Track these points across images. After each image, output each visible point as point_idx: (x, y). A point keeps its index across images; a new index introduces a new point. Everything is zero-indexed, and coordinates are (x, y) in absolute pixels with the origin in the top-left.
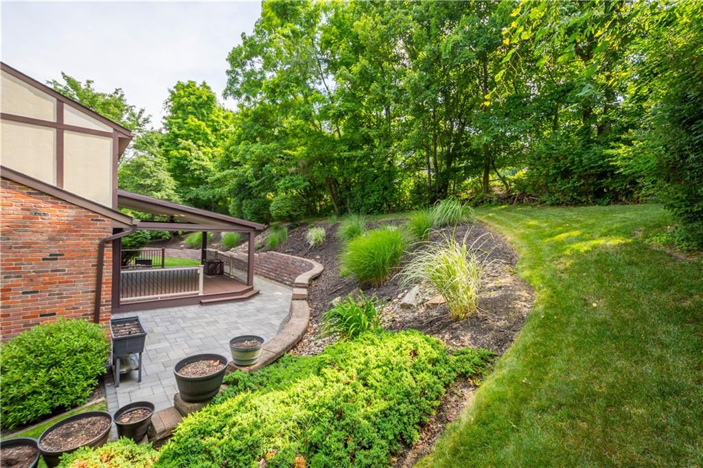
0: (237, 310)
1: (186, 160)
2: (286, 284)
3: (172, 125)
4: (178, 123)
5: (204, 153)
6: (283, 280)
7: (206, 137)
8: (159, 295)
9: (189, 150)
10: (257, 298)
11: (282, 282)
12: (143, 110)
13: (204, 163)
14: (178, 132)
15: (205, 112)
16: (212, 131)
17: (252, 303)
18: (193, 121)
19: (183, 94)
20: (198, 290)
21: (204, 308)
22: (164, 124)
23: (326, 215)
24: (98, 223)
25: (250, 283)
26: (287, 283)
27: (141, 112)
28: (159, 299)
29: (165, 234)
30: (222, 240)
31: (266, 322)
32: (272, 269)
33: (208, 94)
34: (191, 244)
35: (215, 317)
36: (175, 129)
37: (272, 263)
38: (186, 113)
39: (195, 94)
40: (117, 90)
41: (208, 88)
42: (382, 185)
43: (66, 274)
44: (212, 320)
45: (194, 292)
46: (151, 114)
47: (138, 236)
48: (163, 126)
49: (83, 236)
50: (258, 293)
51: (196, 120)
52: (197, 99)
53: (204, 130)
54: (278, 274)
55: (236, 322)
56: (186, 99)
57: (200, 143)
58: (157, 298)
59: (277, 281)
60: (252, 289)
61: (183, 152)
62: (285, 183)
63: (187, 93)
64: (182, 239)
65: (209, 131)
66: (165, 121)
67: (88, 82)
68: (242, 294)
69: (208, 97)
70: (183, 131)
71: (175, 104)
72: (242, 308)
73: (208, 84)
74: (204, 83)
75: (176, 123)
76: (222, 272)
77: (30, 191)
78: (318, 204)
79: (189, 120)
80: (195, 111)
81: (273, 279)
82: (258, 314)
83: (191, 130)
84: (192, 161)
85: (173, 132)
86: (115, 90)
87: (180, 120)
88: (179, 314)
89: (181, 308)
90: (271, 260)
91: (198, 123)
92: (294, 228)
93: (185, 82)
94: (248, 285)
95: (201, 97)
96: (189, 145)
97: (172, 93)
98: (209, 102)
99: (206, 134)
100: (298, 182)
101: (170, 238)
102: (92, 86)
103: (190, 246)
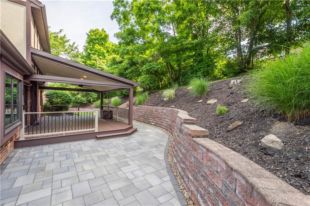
0: (124, 144)
1: (94, 65)
2: (151, 124)
3: (87, 49)
4: (91, 48)
5: (103, 62)
6: (149, 122)
7: (103, 55)
9: (96, 60)
10: (136, 134)
11: (149, 123)
12: (75, 43)
13: (103, 67)
14: (90, 52)
15: (104, 42)
16: (106, 52)
17: (134, 137)
18: (97, 47)
19: (93, 34)
20: (95, 128)
21: (99, 142)
22: (84, 49)
23: (166, 88)
25: (130, 124)
26: (153, 123)
27: (73, 44)
28: (64, 135)
29: (84, 101)
30: (112, 103)
31: (151, 156)
32: (141, 115)
33: (105, 34)
34: (97, 106)
35: (107, 151)
36: (89, 51)
37: (141, 112)
38: (94, 44)
39: (98, 34)
40: (61, 30)
41: (105, 32)
42: (206, 64)
44: (104, 153)
45: (91, 129)
47: (66, 98)
48: (83, 50)
50: (136, 130)
51: (99, 46)
52: (99, 36)
53: (103, 51)
54: (145, 119)
55: (124, 157)
56: (94, 37)
57: (101, 57)
59: (145, 123)
60: (132, 127)
61: (93, 62)
62: (146, 67)
63: (95, 34)
64: (92, 104)
65: (105, 51)
66: (84, 48)
68: (126, 131)
69: (105, 36)
70: (93, 51)
71: (89, 39)
72: (127, 142)
73: (105, 30)
74: (103, 29)
75: (89, 48)
76: (111, 118)
78: (160, 83)
79: (96, 46)
80: (98, 42)
81: (142, 122)
82: (141, 147)
83: (96, 51)
84: (97, 66)
85: (88, 52)
86: (60, 30)
87: (91, 47)
88: (78, 147)
89: (81, 142)
90: (141, 110)
91: (100, 47)
92: (151, 94)
93: (94, 29)
94: (129, 124)
95: (102, 36)
96: (96, 58)
97: (88, 34)
98: (106, 38)
99: (103, 53)
100: (154, 66)
101: (87, 103)
103: (96, 107)
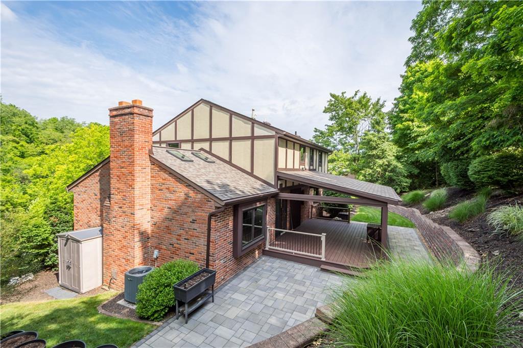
1: (409, 129)
3: (399, 104)
4: (405, 100)
8: (294, 251)
14: (403, 108)
18: (417, 94)
20: (321, 255)
24: (209, 203)
32: (440, 248)
36: (401, 106)
37: (441, 241)
43: (197, 232)
46: (385, 100)
49: (203, 210)
56: (412, 78)
58: (292, 253)
61: (406, 123)
63: (413, 73)
67: (343, 93)
70: (407, 106)
75: (403, 100)
77: (187, 184)
79: (413, 95)
83: (414, 103)
84: (413, 129)
85: (400, 109)
87: (406, 97)
90: (441, 237)
97: (403, 77)
102: (345, 95)
